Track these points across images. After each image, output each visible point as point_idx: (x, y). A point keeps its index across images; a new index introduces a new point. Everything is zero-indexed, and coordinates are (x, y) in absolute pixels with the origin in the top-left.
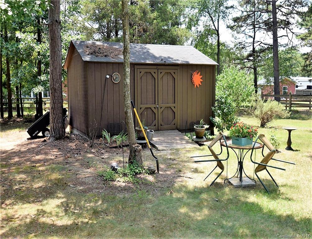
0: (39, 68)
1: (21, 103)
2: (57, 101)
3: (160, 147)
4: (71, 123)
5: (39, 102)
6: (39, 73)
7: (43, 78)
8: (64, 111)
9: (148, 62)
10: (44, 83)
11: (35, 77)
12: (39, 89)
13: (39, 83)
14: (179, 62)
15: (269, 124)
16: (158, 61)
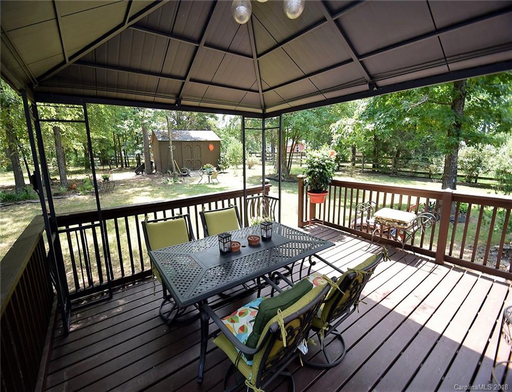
0: (137, 141)
1: (128, 160)
2: (148, 158)
3: (191, 176)
4: (156, 169)
5: (139, 159)
6: (138, 143)
7: (140, 146)
8: (152, 163)
9: (188, 140)
10: (141, 149)
11: (135, 145)
12: (138, 152)
13: (138, 149)
14: (203, 140)
15: (253, 167)
16: (192, 140)
